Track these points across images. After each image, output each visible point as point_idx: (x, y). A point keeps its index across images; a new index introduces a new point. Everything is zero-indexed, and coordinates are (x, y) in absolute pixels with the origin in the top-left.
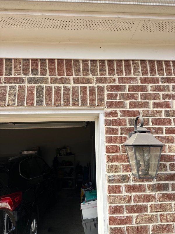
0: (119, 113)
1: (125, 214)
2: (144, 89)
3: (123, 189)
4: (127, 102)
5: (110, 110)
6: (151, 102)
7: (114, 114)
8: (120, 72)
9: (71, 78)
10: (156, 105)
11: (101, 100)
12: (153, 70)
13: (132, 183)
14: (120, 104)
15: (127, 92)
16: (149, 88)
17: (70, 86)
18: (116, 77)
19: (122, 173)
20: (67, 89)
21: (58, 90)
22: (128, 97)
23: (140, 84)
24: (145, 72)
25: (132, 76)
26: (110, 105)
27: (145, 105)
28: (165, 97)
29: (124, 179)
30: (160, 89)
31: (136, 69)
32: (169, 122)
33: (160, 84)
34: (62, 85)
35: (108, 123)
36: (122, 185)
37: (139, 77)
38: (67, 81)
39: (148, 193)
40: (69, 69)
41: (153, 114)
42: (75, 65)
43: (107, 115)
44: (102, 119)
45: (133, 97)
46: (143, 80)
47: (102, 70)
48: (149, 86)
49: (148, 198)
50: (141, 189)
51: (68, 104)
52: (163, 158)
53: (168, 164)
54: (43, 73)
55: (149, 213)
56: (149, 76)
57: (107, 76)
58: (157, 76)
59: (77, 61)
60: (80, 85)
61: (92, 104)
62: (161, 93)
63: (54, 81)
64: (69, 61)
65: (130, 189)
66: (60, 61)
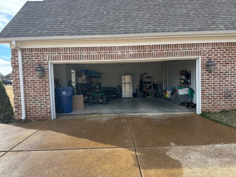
0: (205, 57)
1: (205, 80)
2: (212, 51)
3: (205, 75)
4: (207, 54)
5: (203, 57)
6: (213, 54)
7: (204, 58)
8: (206, 46)
9: (193, 48)
10: (215, 55)
11: (201, 54)
12: (214, 45)
13: (207, 74)
14: (206, 55)
15: (207, 52)
16: (213, 51)
17: (193, 50)
18: (205, 48)
19: (205, 72)
20: (192, 51)
21: (190, 52)
22: (207, 53)
23: (211, 49)
24: (212, 46)
25: (209, 47)
26: (203, 55)
27: (212, 55)
28: (217, 53)
29: (205, 73)
30: (216, 51)
31: (210, 45)
32: (218, 60)
33: (216, 49)
34: (190, 50)
35: (202, 60)
36: (205, 74)
37: (211, 48)
38: (192, 49)
39: (210, 76)
40: (192, 46)
41: (214, 57)
42: (194, 45)
43: (201, 58)
44: (200, 59)
45: (209, 53)
46: (212, 48)
47: (201, 46)
48: (213, 50)
49: (211, 77)
50: (209, 75)
51: (192, 55)
52: (215, 68)
53: (216, 70)
54: (186, 47)
55: (210, 80)
56: (213, 47)
57: (202, 47)
58: (216, 47)
59: (195, 44)
60: (195, 50)
61: (198, 55)
62: (216, 52)
63: (189, 49)
64: (192, 44)
65: (206, 75)
66: (190, 44)
